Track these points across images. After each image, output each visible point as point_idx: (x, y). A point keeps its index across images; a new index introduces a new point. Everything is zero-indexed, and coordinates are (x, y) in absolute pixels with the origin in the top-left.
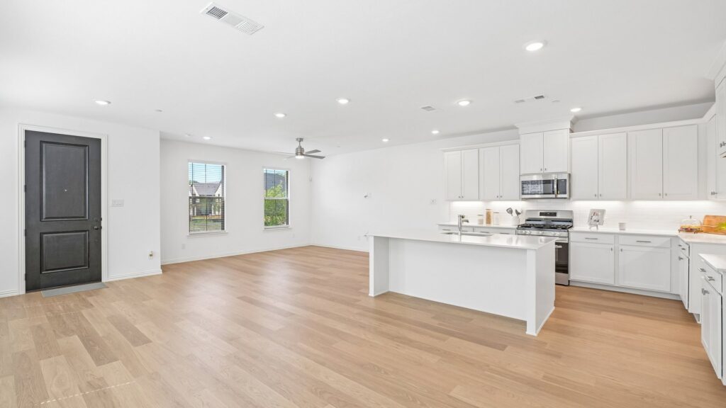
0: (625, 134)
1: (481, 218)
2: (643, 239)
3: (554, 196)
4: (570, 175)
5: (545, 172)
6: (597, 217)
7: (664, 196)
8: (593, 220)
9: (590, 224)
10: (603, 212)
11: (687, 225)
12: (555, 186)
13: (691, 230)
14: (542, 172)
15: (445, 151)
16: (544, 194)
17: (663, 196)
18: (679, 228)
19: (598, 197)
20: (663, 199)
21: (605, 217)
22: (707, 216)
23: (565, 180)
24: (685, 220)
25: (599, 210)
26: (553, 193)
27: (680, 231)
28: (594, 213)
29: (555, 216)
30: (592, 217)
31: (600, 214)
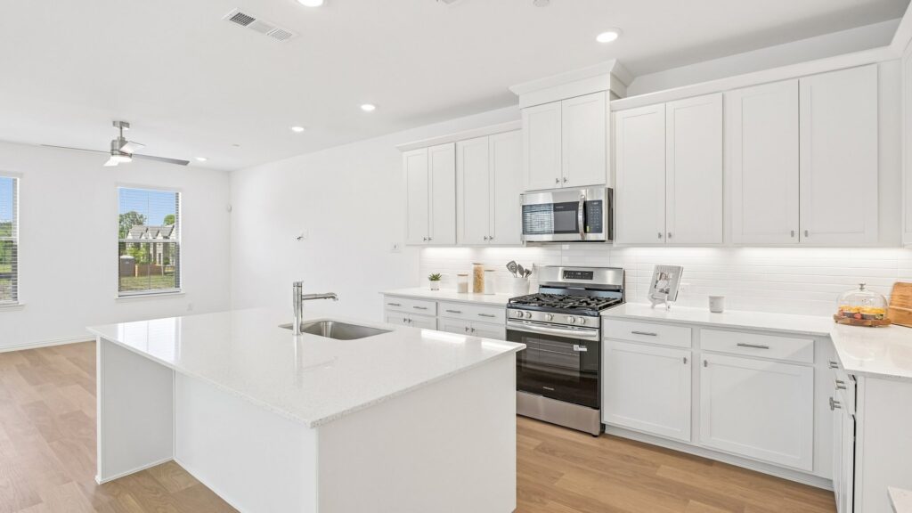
0: (720, 95)
1: (463, 280)
2: (753, 340)
3: (577, 237)
4: (610, 192)
5: (566, 185)
6: (666, 282)
7: (802, 235)
8: (658, 290)
9: (653, 299)
10: (677, 271)
11: (853, 307)
12: (581, 217)
13: (863, 317)
14: (559, 186)
15: (403, 150)
16: (556, 232)
17: (799, 237)
18: (836, 313)
19: (665, 239)
20: (799, 245)
21: (682, 283)
22: (898, 285)
23: (600, 202)
24: (851, 292)
25: (671, 269)
26: (577, 231)
27: (837, 319)
28: (662, 274)
29: (591, 278)
30: (657, 282)
31: (671, 276)
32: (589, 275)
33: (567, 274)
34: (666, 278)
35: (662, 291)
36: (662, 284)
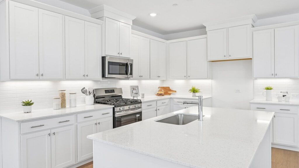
5: (121, 56)
23: (132, 64)
25: (136, 86)
28: (133, 88)
29: (114, 92)
30: (133, 91)
31: (136, 89)
32: (113, 91)
33: (107, 91)
34: (135, 89)
35: (135, 94)
36: (134, 92)
